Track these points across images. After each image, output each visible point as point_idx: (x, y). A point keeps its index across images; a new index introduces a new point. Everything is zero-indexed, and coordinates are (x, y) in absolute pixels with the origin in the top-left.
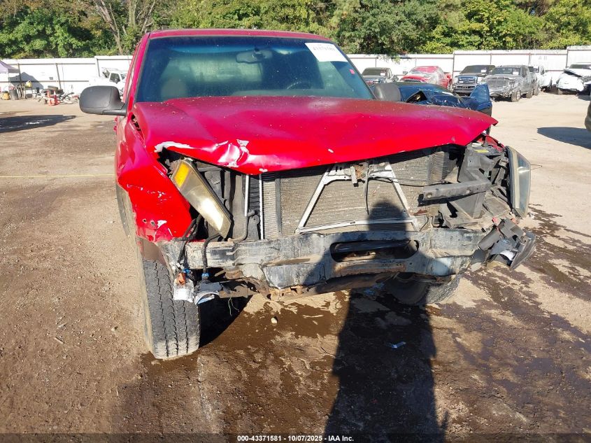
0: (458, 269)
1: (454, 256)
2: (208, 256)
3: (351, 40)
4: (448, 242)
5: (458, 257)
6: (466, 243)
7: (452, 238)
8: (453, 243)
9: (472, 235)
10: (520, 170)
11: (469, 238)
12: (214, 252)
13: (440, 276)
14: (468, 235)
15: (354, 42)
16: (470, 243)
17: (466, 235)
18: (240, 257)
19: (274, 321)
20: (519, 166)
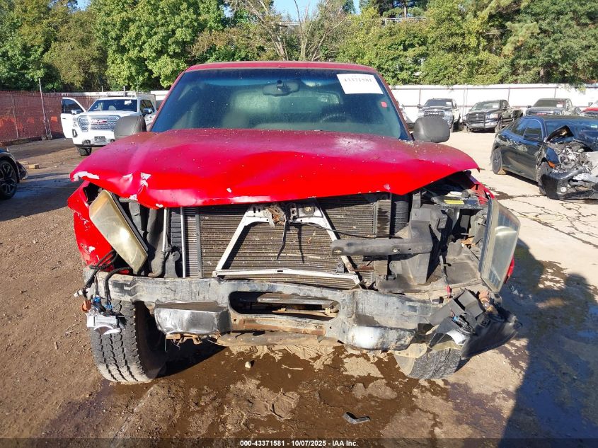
0: (393, 344)
1: (385, 328)
2: (111, 287)
3: (526, 68)
4: (382, 308)
5: (391, 329)
6: (408, 313)
7: (386, 305)
8: (388, 311)
9: (418, 305)
10: (501, 230)
11: (413, 308)
12: (116, 284)
13: (366, 349)
14: (411, 304)
15: (530, 70)
16: (414, 313)
17: (407, 303)
18: (138, 294)
19: (248, 365)
20: (500, 224)
